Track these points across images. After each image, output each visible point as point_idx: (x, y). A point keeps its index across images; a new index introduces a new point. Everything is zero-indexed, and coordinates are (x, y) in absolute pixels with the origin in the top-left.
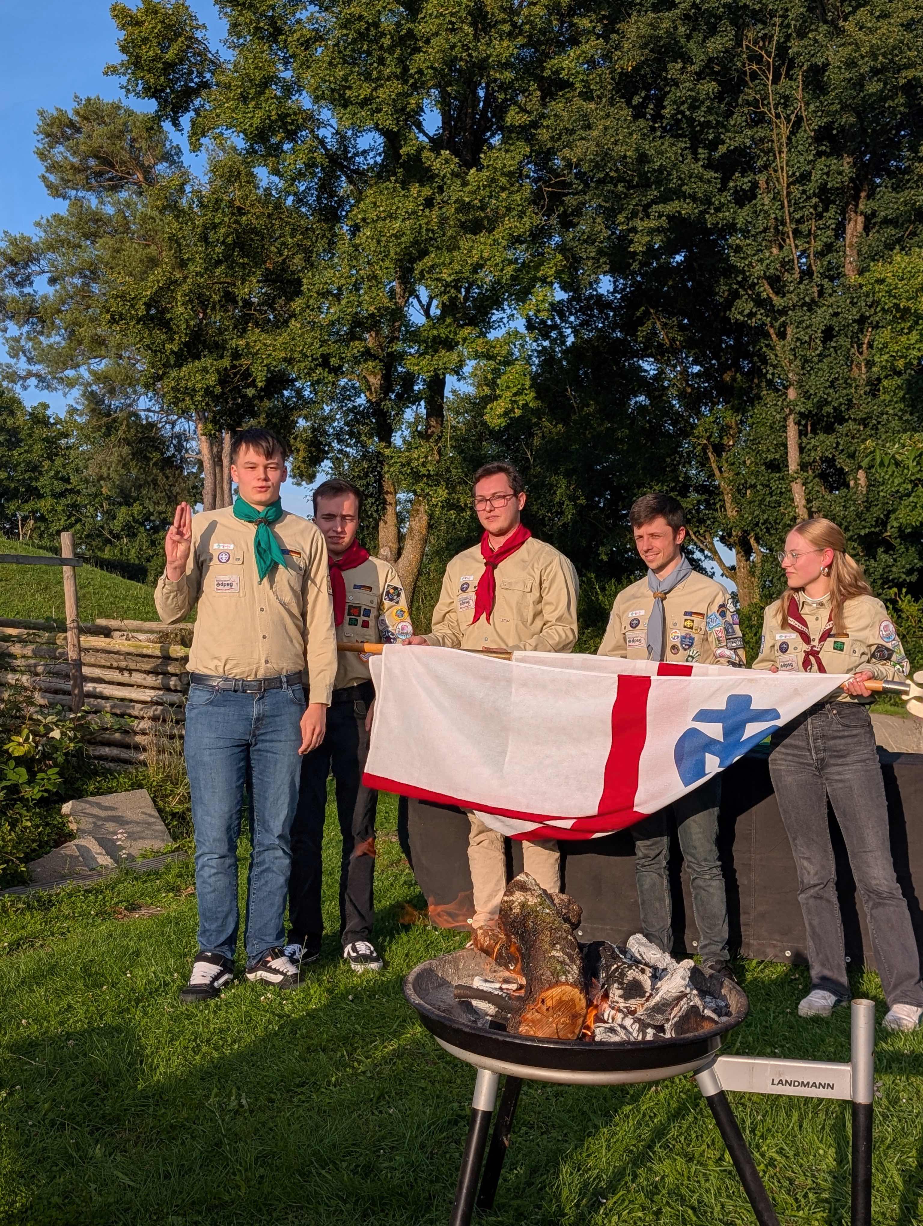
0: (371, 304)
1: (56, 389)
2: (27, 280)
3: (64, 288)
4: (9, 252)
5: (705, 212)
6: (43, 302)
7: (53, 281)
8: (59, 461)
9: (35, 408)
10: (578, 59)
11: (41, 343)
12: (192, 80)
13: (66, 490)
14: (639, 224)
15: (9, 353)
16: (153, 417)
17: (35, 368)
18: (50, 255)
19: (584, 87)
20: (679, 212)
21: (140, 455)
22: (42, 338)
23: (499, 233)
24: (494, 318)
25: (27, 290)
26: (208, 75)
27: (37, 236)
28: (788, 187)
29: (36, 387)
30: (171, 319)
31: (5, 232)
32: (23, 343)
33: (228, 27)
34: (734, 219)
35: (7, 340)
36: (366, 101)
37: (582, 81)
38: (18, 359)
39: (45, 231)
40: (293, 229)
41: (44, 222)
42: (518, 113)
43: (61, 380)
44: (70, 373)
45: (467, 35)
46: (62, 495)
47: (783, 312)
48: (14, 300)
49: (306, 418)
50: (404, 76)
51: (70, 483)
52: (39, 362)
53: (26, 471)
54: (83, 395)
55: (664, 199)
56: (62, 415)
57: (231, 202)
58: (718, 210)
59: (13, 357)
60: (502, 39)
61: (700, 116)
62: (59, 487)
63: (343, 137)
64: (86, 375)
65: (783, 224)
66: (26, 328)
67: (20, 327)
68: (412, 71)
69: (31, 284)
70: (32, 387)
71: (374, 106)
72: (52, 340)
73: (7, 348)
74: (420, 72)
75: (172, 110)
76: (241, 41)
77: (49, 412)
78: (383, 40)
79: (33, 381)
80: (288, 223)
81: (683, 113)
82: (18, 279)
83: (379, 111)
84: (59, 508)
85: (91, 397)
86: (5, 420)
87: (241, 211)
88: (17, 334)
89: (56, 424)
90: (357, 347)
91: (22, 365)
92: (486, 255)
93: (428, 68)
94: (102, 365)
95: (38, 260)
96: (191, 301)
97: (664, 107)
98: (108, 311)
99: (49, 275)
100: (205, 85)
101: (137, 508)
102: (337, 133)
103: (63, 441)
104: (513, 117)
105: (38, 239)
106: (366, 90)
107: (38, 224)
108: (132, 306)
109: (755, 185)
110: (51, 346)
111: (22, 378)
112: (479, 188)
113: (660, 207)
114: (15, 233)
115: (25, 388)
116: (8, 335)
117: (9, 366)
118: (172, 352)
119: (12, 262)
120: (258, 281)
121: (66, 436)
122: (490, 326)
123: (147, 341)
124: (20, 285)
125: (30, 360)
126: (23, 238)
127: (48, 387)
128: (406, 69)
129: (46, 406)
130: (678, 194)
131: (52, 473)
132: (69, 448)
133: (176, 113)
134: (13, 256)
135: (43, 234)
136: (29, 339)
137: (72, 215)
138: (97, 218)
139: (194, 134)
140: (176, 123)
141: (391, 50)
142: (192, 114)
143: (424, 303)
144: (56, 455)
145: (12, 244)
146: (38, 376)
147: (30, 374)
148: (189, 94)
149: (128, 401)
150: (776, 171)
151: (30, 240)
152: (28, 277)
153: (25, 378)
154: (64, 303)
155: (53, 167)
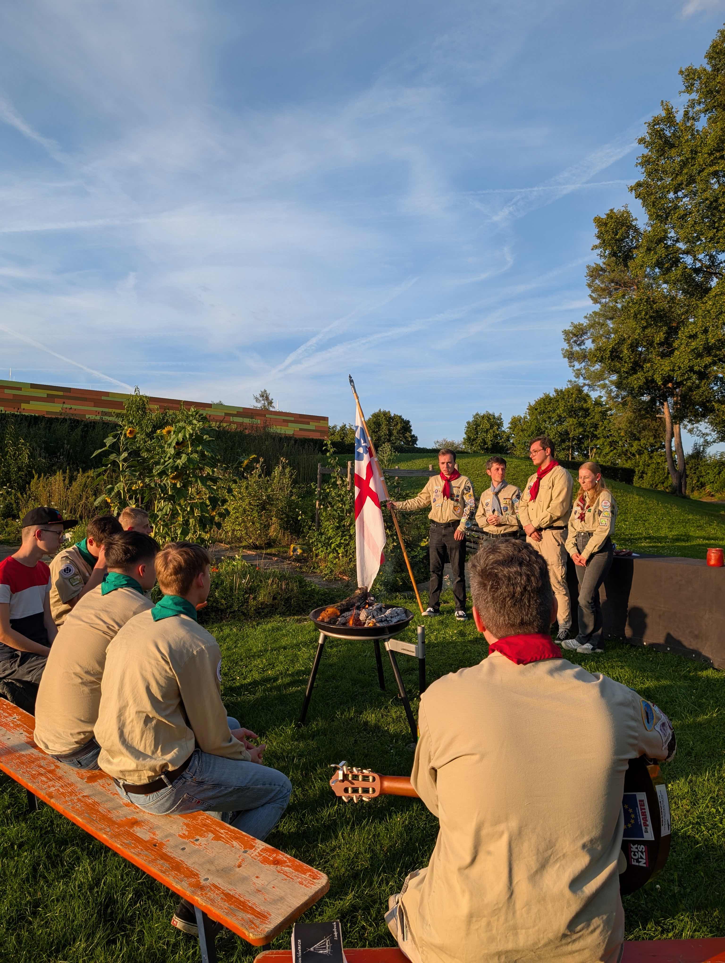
1: (597, 390)
2: (583, 343)
3: (598, 344)
4: (574, 331)
6: (590, 352)
7: (593, 342)
11: (590, 370)
15: (575, 376)
22: (590, 368)
25: (583, 347)
27: (585, 322)
44: (602, 382)
48: (577, 352)
67: (580, 364)
82: (578, 342)
88: (579, 367)
89: (605, 405)
91: (581, 381)
95: (586, 333)
99: (591, 339)
103: (609, 412)
105: (586, 324)
110: (594, 371)
111: (580, 386)
114: (576, 323)
119: (575, 335)
121: (610, 410)
124: (579, 345)
134: (576, 332)
137: (601, 310)
145: (575, 327)
152: (583, 341)
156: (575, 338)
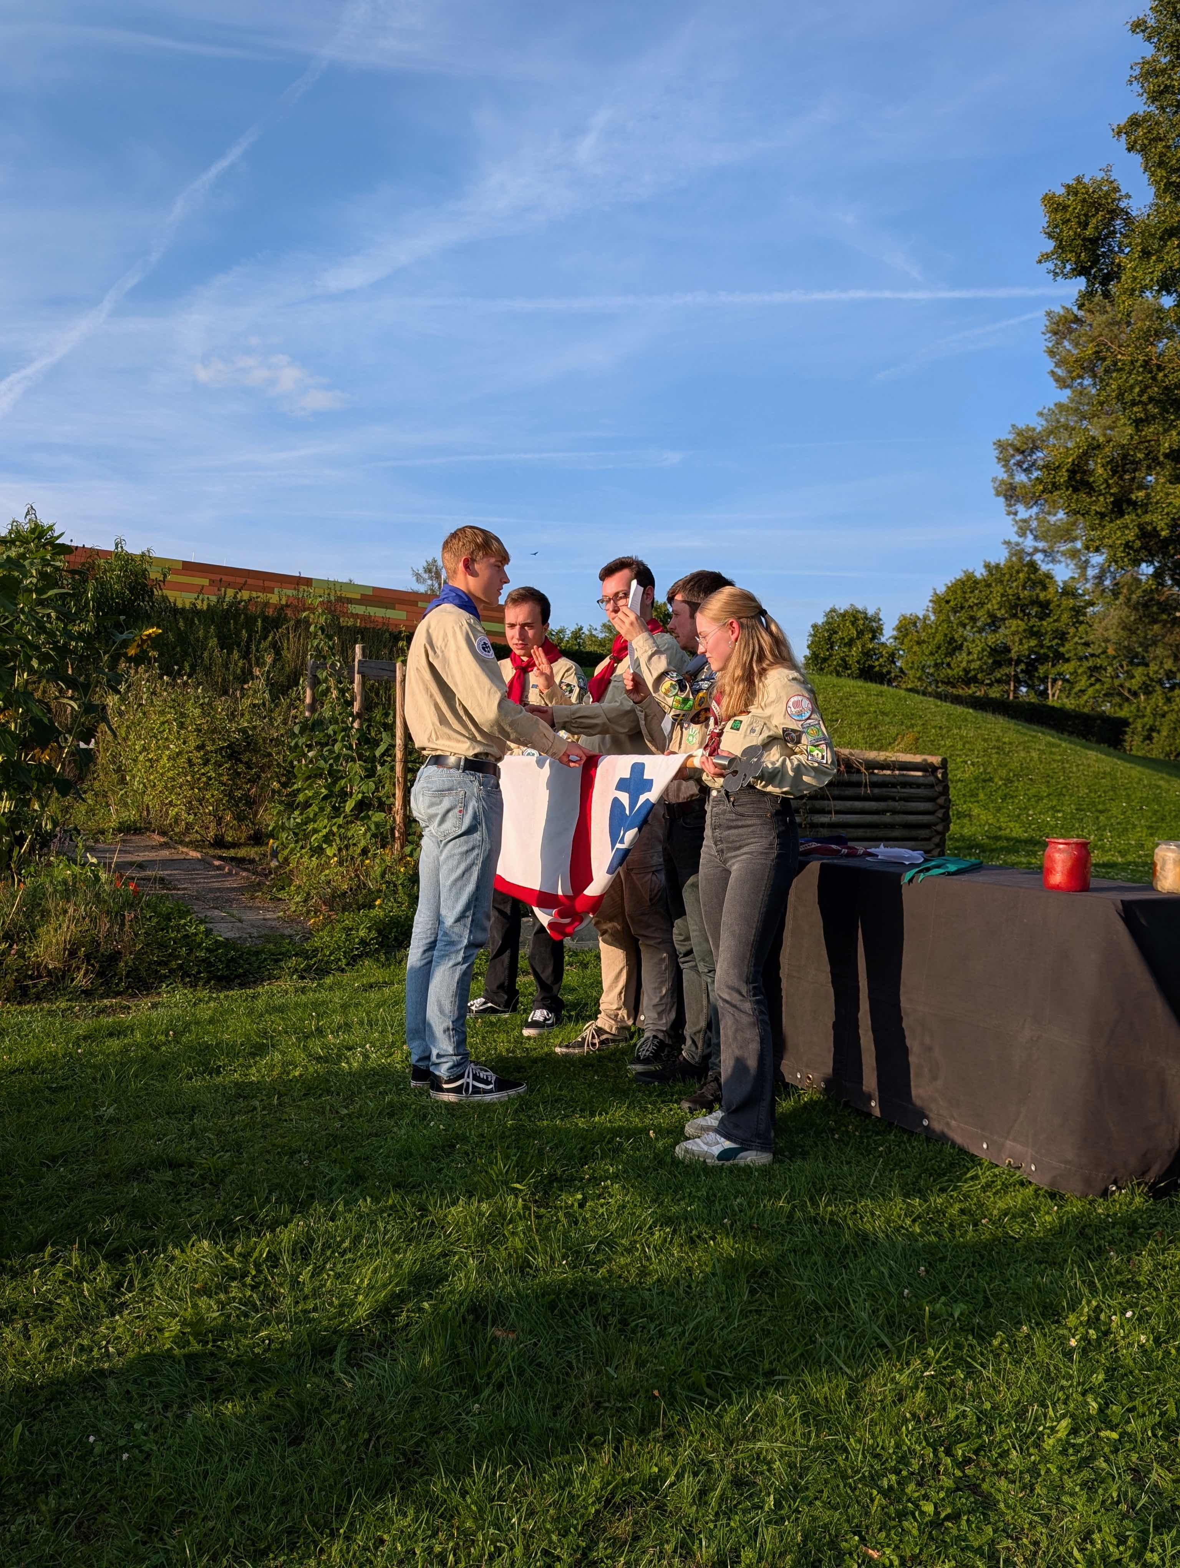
4: (1017, 442)
8: (1083, 628)
9: (1065, 583)
11: (1048, 521)
17: (1041, 545)
18: (1049, 441)
22: (1048, 517)
27: (1039, 424)
32: (1031, 523)
35: (1016, 522)
38: (1026, 537)
39: (1047, 420)
46: (1084, 658)
48: (1023, 486)
52: (1045, 539)
59: (1020, 536)
62: (1082, 651)
67: (1029, 509)
72: (1056, 518)
73: (1016, 529)
82: (1025, 466)
84: (1081, 671)
88: (1026, 515)
89: (1083, 595)
91: (1029, 543)
110: (1055, 524)
111: (1029, 554)
114: (1022, 425)
116: (1018, 518)
125: (1036, 538)
126: (1028, 429)
129: (1067, 579)
131: (1076, 639)
137: (1072, 401)
144: (1082, 623)
145: (1018, 435)
146: (1044, 551)
147: (1036, 550)
153: (1031, 554)
155: (1062, 362)
156: (1019, 457)
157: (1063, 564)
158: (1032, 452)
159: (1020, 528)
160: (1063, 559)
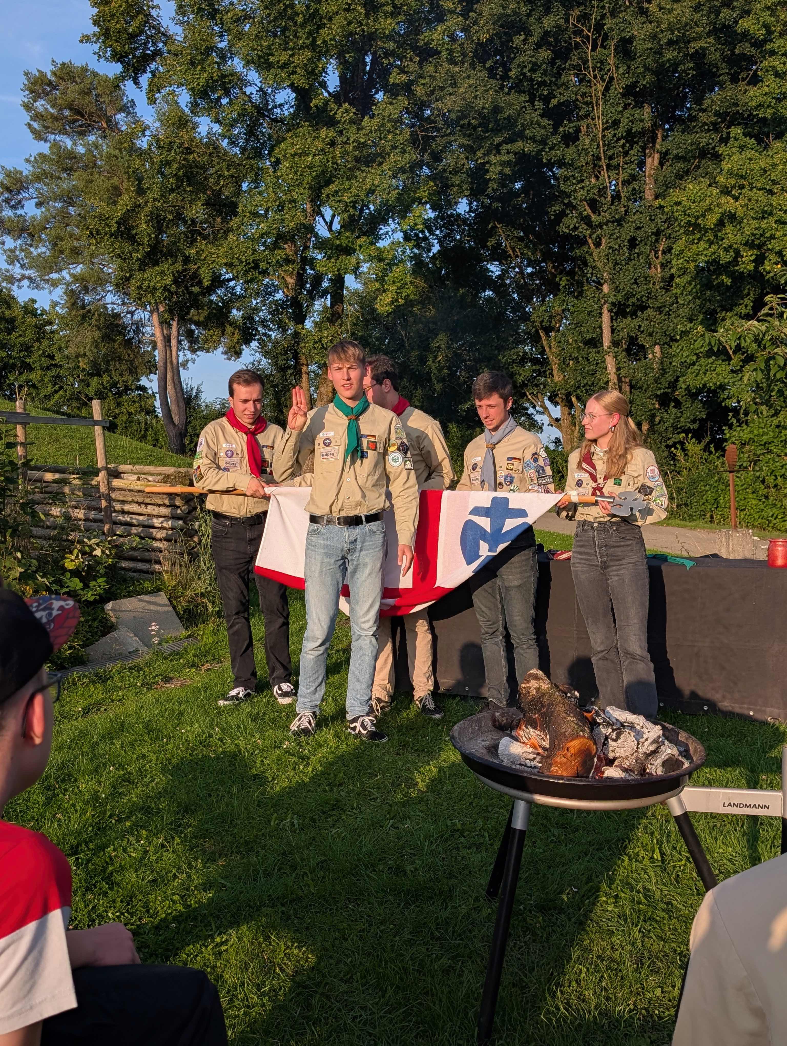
0: (291, 221)
1: (43, 288)
2: (19, 204)
3: (48, 210)
4: (5, 182)
5: (542, 150)
6: (32, 222)
7: (39, 205)
8: (45, 343)
9: (25, 303)
10: (444, 33)
11: (32, 253)
12: (148, 49)
13: (52, 365)
14: (493, 159)
15: (6, 261)
16: (118, 309)
17: (27, 273)
18: (36, 185)
19: (449, 54)
20: (523, 150)
21: (107, 338)
22: (32, 249)
23: (385, 167)
24: (382, 232)
25: (19, 212)
26: (161, 45)
27: (27, 170)
28: (603, 130)
29: (29, 287)
30: (136, 234)
31: (3, 167)
32: (18, 253)
33: (175, 8)
34: (563, 155)
35: (5, 251)
36: (285, 66)
37: (447, 49)
38: (14, 265)
39: (33, 166)
40: (228, 165)
41: (32, 159)
42: (399, 74)
43: (47, 281)
44: (54, 276)
45: (360, 14)
46: (48, 368)
47: (600, 226)
48: (10, 220)
49: (239, 309)
50: (313, 46)
51: (54, 360)
52: (30, 268)
53: (21, 351)
54: (65, 293)
55: (511, 140)
56: (47, 308)
57: (181, 144)
58: (551, 149)
59: (10, 264)
60: (386, 18)
61: (537, 77)
62: (46, 362)
63: (265, 93)
64: (68, 277)
65: (600, 159)
66: (19, 242)
67: (15, 240)
68: (318, 43)
69: (22, 207)
70: (26, 287)
71: (290, 69)
72: (39, 251)
73: (5, 257)
74: (324, 42)
75: (133, 72)
76: (186, 19)
77: (36, 306)
78: (296, 18)
79: (26, 283)
80: (224, 160)
81: (524, 75)
82: (13, 203)
83: (294, 73)
84: (46, 380)
85: (71, 294)
86: (3, 313)
87: (189, 151)
88: (13, 246)
89: (42, 315)
90: (279, 254)
91: (17, 271)
92: (376, 182)
93: (331, 39)
94: (79, 269)
95: (28, 189)
96: (151, 220)
97: (510, 70)
98: (88, 228)
99: (36, 200)
100: (157, 53)
101: (106, 378)
102: (261, 89)
103: (48, 328)
104: (395, 78)
105: (27, 173)
106: (284, 58)
107: (28, 161)
108: (106, 224)
109: (578, 130)
110: (39, 255)
111: (17, 280)
112: (371, 132)
113: (509, 146)
114: (10, 167)
115: (20, 287)
116: (6, 247)
117: (7, 271)
118: (138, 259)
119: (8, 190)
120: (202, 205)
121: (50, 323)
122: (378, 238)
123: (118, 251)
124: (14, 207)
125: (23, 266)
126: (17, 172)
127: (38, 287)
128: (314, 40)
129: (33, 301)
130: (520, 136)
131: (41, 352)
132: (53, 332)
133: (136, 74)
134: (9, 185)
135: (31, 169)
136: (22, 250)
137: (53, 153)
138: (72, 156)
139: (151, 91)
140: (136, 83)
141: (303, 25)
142: (149, 75)
143: (328, 220)
144: (43, 338)
145: (7, 176)
146: (29, 278)
147: (24, 277)
148: (146, 59)
149: (98, 297)
150: (593, 119)
151: (21, 173)
152: (20, 202)
153: (20, 280)
154: (48, 222)
155: (37, 117)
156: (7, 195)
157: (46, 291)
158: (18, 193)
159: (9, 257)
160: (47, 286)
